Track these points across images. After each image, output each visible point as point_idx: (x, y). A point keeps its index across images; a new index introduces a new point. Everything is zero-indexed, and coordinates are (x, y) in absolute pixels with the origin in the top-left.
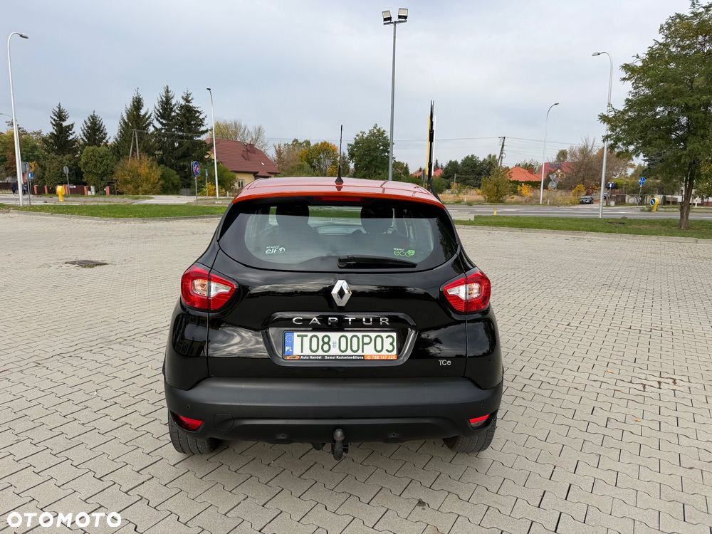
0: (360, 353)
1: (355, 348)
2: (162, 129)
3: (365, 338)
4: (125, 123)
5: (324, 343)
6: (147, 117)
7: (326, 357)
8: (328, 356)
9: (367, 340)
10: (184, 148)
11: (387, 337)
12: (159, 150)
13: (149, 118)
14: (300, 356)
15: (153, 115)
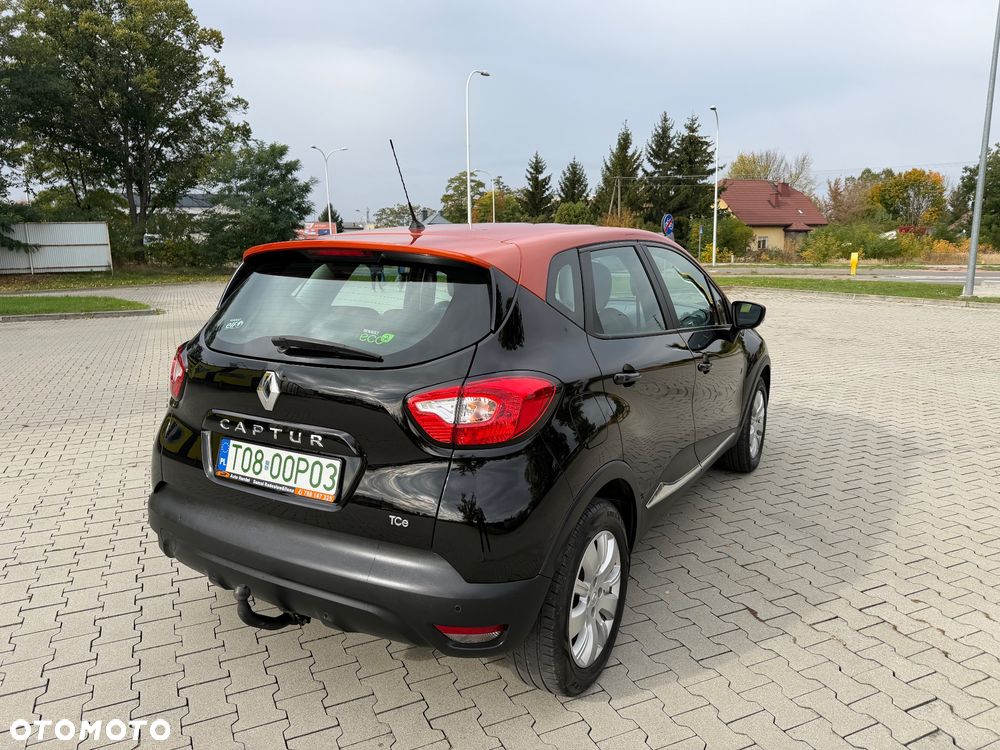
0: (291, 483)
1: (287, 476)
2: (655, 173)
3: (301, 462)
4: (608, 168)
5: (257, 461)
6: (635, 157)
7: (255, 482)
8: (257, 480)
9: (303, 465)
10: (681, 197)
11: (328, 467)
12: (649, 202)
13: (638, 159)
14: (230, 473)
15: (643, 153)
